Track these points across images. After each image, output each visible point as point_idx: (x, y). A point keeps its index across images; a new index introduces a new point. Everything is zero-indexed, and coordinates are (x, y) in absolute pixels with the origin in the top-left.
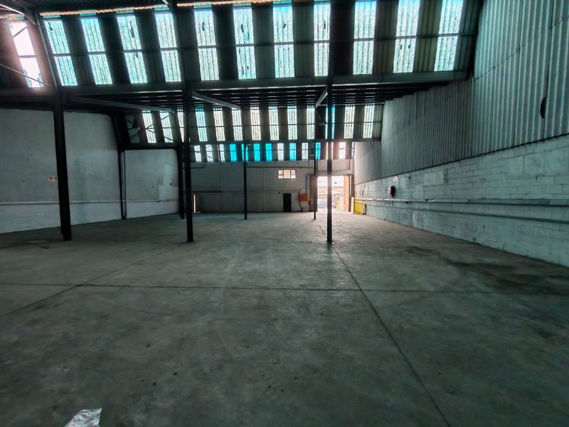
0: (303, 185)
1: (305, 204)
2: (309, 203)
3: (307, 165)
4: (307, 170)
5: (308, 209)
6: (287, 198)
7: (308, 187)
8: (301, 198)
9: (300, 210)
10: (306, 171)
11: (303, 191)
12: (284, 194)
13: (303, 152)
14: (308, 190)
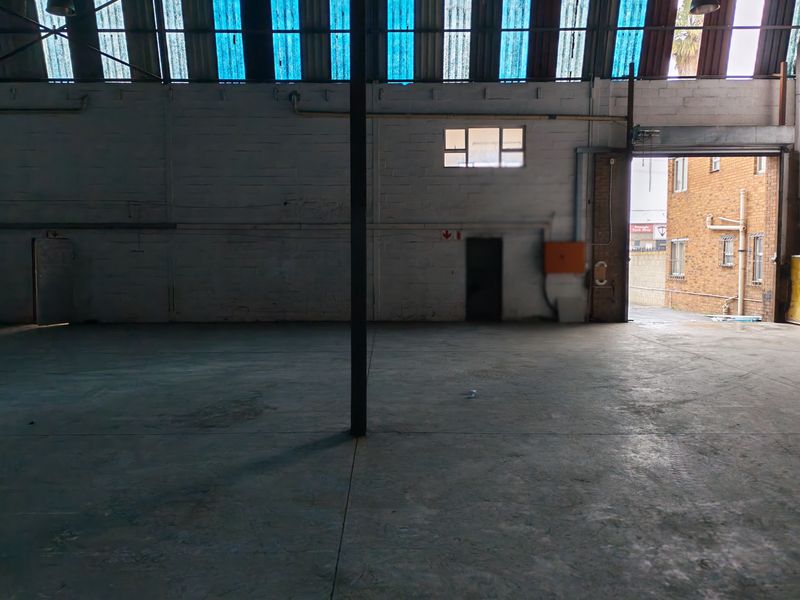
0: (560, 198)
1: (567, 288)
2: (589, 282)
3: (580, 104)
4: (580, 127)
5: (582, 308)
6: (485, 256)
7: (583, 205)
8: (547, 257)
9: (546, 312)
10: (572, 133)
11: (560, 227)
12: (470, 242)
13: (564, 40)
14: (583, 222)
